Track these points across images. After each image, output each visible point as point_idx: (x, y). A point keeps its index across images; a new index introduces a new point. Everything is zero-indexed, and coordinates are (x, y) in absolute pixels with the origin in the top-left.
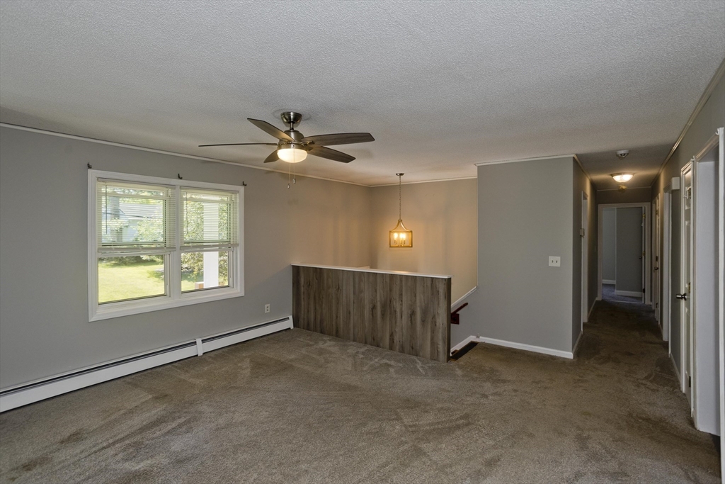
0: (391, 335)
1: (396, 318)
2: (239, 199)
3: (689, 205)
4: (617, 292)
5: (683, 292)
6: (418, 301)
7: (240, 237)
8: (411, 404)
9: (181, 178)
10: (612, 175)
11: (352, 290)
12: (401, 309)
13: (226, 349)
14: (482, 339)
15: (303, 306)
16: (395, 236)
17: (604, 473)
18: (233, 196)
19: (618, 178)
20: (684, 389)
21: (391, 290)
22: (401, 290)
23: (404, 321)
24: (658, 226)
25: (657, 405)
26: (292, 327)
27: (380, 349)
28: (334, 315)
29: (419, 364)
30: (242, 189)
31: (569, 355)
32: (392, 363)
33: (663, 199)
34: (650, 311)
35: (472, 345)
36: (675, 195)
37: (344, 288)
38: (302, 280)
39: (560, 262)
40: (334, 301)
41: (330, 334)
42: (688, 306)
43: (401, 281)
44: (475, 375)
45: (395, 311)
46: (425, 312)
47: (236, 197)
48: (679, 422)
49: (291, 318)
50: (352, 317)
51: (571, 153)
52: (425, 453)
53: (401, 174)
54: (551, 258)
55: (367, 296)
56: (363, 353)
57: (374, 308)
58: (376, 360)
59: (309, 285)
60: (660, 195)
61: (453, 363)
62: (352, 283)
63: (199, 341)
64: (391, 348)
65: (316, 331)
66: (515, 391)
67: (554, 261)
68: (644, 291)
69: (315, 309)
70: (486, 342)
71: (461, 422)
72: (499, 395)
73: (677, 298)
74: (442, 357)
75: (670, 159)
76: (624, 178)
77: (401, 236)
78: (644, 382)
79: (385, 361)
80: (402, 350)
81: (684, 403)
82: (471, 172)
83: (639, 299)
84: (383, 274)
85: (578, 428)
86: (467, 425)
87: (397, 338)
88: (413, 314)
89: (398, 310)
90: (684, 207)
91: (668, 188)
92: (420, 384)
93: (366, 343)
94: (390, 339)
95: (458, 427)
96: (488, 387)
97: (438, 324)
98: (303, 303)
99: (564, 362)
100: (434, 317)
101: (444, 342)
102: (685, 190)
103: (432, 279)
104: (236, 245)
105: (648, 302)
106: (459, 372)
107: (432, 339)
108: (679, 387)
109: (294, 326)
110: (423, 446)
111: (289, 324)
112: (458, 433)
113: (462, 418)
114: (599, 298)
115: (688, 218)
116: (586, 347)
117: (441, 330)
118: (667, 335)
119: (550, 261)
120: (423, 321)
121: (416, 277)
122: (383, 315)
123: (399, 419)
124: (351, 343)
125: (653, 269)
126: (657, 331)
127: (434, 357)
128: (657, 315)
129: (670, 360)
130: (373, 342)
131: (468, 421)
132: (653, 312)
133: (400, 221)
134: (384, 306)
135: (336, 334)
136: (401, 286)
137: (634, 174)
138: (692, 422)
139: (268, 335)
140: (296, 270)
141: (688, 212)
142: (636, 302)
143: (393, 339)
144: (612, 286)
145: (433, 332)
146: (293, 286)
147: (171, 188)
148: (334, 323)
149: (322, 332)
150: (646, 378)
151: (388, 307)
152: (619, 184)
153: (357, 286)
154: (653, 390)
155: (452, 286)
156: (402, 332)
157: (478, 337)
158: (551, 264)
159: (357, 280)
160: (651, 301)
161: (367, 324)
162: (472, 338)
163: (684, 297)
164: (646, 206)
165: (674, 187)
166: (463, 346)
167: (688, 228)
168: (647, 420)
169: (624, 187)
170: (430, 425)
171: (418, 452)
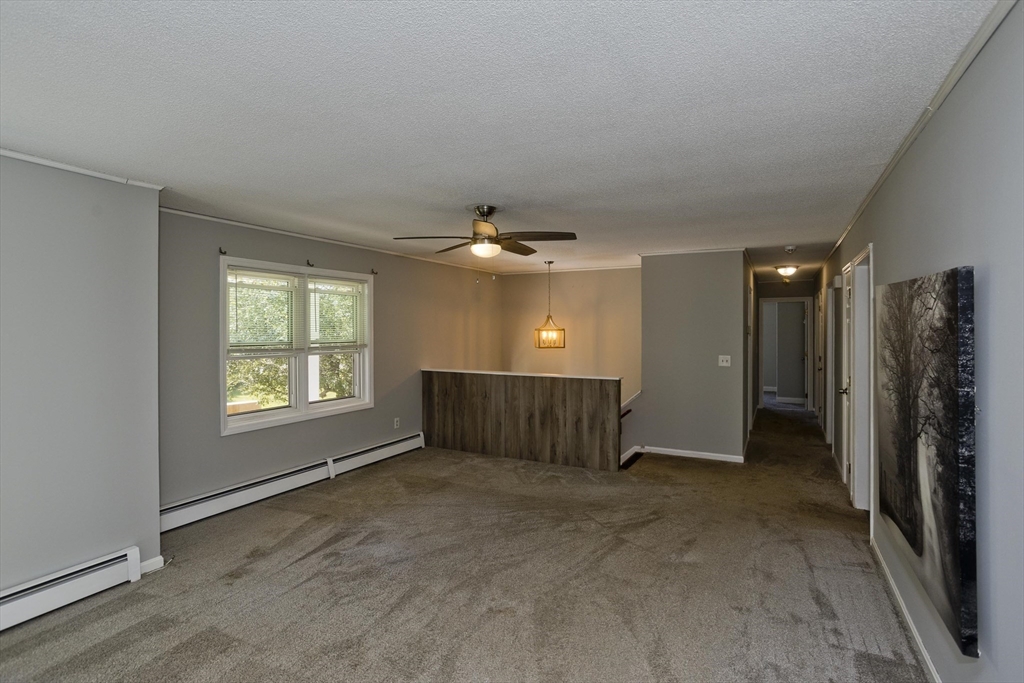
0: (553, 446)
1: (558, 426)
2: (366, 290)
3: (849, 304)
4: (779, 399)
5: (844, 386)
6: (584, 406)
7: (368, 337)
8: (598, 506)
9: (312, 266)
10: (777, 268)
11: (503, 398)
12: (565, 416)
13: (359, 471)
14: (648, 449)
15: (437, 420)
16: (544, 335)
17: (783, 541)
18: (360, 286)
19: (782, 271)
20: (845, 480)
21: (552, 396)
22: (564, 396)
23: (569, 430)
24: (821, 324)
25: (823, 493)
26: (423, 446)
27: (540, 463)
28: (480, 429)
29: (590, 475)
30: (371, 278)
31: (740, 459)
32: (560, 474)
33: (825, 293)
34: (813, 416)
35: (637, 456)
36: (838, 292)
37: (493, 395)
38: (436, 389)
39: (730, 361)
40: (479, 411)
41: (473, 451)
42: (849, 400)
43: (564, 385)
44: (652, 481)
45: (558, 419)
46: (593, 418)
47: (363, 287)
48: (841, 504)
49: (422, 434)
50: (503, 429)
51: (740, 246)
52: (627, 541)
53: (550, 262)
54: (721, 357)
55: (522, 404)
56: (523, 468)
57: (531, 417)
58: (541, 473)
59: (445, 393)
60: (824, 289)
61: (625, 472)
62: (503, 389)
63: (330, 461)
64: (553, 461)
65: (455, 449)
66: (695, 491)
67: (724, 361)
68: (807, 396)
69: (454, 422)
70: (653, 452)
71: (652, 517)
72: (680, 495)
73: (839, 392)
74: (613, 466)
75: (832, 254)
76: (788, 272)
77: (550, 335)
78: (811, 478)
79: (549, 473)
80: (566, 462)
81: (845, 491)
82: (634, 261)
83: (802, 405)
84: (542, 378)
85: (758, 514)
86: (658, 519)
87: (559, 449)
88: (578, 422)
89: (561, 418)
90: (845, 306)
91: (830, 284)
92: (597, 490)
93: (521, 458)
94: (551, 451)
95: (650, 521)
96: (667, 489)
97: (608, 430)
98: (437, 416)
99: (735, 465)
100: (603, 423)
101: (615, 449)
102: (846, 289)
103: (601, 381)
104: (365, 346)
105: (810, 408)
106: (634, 479)
107: (601, 447)
108: (841, 480)
109: (426, 444)
110: (624, 536)
111: (420, 442)
112: (651, 525)
113: (651, 514)
114: (759, 407)
115: (849, 317)
116: (753, 452)
117: (611, 437)
118: (830, 438)
119: (720, 361)
120: (591, 428)
121: (582, 379)
122: (542, 424)
123: (590, 519)
124: (503, 459)
125: (817, 370)
126: (821, 435)
127: (604, 467)
128: (820, 421)
129: (833, 459)
130: (533, 456)
131: (658, 515)
132: (817, 417)
133: (549, 317)
134: (543, 414)
135: (484, 451)
136: (565, 391)
137: (797, 267)
138: (851, 504)
139: (398, 455)
140: (428, 377)
141: (849, 310)
142: (799, 409)
143: (555, 451)
144: (773, 393)
145: (602, 439)
146: (423, 397)
147: (299, 277)
148: (479, 437)
149: (464, 449)
150: (813, 475)
151: (548, 415)
152: (781, 277)
153: (509, 392)
154: (819, 483)
155: (622, 387)
156: (566, 442)
157: (643, 447)
158: (721, 364)
159: (509, 385)
160: (814, 406)
161: (522, 436)
162: (636, 449)
163: (845, 392)
164: (808, 301)
165: (837, 285)
166: (629, 456)
167: (849, 325)
168: (816, 505)
169: (788, 281)
170: (624, 521)
171: (622, 542)
